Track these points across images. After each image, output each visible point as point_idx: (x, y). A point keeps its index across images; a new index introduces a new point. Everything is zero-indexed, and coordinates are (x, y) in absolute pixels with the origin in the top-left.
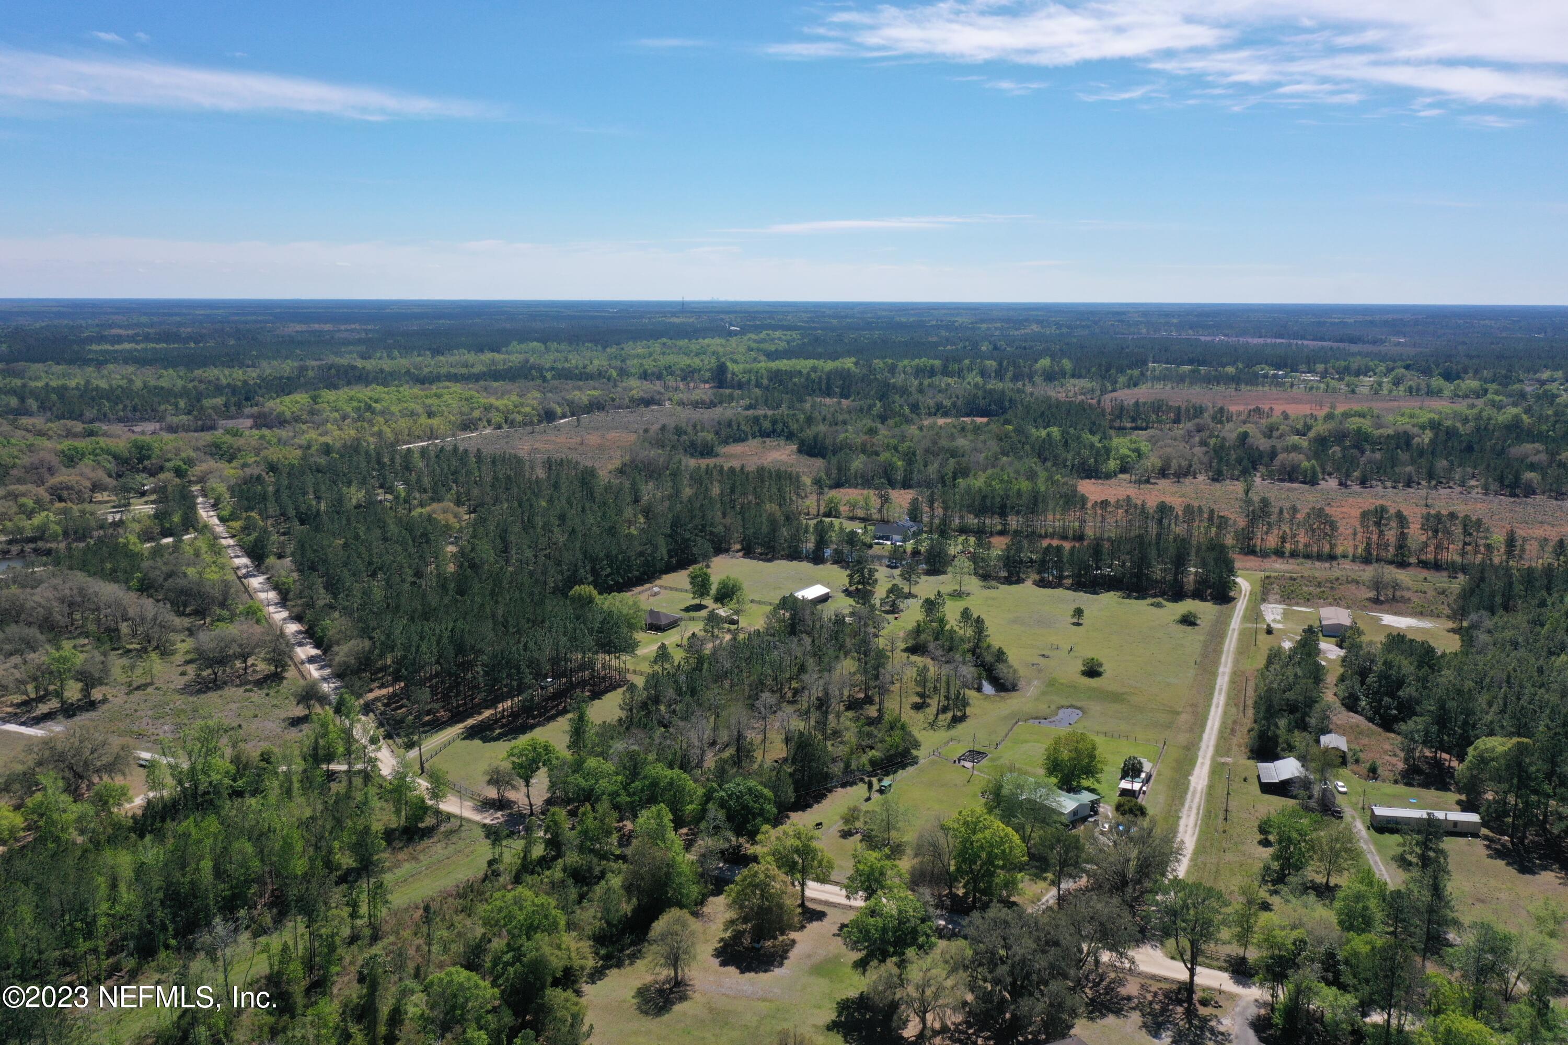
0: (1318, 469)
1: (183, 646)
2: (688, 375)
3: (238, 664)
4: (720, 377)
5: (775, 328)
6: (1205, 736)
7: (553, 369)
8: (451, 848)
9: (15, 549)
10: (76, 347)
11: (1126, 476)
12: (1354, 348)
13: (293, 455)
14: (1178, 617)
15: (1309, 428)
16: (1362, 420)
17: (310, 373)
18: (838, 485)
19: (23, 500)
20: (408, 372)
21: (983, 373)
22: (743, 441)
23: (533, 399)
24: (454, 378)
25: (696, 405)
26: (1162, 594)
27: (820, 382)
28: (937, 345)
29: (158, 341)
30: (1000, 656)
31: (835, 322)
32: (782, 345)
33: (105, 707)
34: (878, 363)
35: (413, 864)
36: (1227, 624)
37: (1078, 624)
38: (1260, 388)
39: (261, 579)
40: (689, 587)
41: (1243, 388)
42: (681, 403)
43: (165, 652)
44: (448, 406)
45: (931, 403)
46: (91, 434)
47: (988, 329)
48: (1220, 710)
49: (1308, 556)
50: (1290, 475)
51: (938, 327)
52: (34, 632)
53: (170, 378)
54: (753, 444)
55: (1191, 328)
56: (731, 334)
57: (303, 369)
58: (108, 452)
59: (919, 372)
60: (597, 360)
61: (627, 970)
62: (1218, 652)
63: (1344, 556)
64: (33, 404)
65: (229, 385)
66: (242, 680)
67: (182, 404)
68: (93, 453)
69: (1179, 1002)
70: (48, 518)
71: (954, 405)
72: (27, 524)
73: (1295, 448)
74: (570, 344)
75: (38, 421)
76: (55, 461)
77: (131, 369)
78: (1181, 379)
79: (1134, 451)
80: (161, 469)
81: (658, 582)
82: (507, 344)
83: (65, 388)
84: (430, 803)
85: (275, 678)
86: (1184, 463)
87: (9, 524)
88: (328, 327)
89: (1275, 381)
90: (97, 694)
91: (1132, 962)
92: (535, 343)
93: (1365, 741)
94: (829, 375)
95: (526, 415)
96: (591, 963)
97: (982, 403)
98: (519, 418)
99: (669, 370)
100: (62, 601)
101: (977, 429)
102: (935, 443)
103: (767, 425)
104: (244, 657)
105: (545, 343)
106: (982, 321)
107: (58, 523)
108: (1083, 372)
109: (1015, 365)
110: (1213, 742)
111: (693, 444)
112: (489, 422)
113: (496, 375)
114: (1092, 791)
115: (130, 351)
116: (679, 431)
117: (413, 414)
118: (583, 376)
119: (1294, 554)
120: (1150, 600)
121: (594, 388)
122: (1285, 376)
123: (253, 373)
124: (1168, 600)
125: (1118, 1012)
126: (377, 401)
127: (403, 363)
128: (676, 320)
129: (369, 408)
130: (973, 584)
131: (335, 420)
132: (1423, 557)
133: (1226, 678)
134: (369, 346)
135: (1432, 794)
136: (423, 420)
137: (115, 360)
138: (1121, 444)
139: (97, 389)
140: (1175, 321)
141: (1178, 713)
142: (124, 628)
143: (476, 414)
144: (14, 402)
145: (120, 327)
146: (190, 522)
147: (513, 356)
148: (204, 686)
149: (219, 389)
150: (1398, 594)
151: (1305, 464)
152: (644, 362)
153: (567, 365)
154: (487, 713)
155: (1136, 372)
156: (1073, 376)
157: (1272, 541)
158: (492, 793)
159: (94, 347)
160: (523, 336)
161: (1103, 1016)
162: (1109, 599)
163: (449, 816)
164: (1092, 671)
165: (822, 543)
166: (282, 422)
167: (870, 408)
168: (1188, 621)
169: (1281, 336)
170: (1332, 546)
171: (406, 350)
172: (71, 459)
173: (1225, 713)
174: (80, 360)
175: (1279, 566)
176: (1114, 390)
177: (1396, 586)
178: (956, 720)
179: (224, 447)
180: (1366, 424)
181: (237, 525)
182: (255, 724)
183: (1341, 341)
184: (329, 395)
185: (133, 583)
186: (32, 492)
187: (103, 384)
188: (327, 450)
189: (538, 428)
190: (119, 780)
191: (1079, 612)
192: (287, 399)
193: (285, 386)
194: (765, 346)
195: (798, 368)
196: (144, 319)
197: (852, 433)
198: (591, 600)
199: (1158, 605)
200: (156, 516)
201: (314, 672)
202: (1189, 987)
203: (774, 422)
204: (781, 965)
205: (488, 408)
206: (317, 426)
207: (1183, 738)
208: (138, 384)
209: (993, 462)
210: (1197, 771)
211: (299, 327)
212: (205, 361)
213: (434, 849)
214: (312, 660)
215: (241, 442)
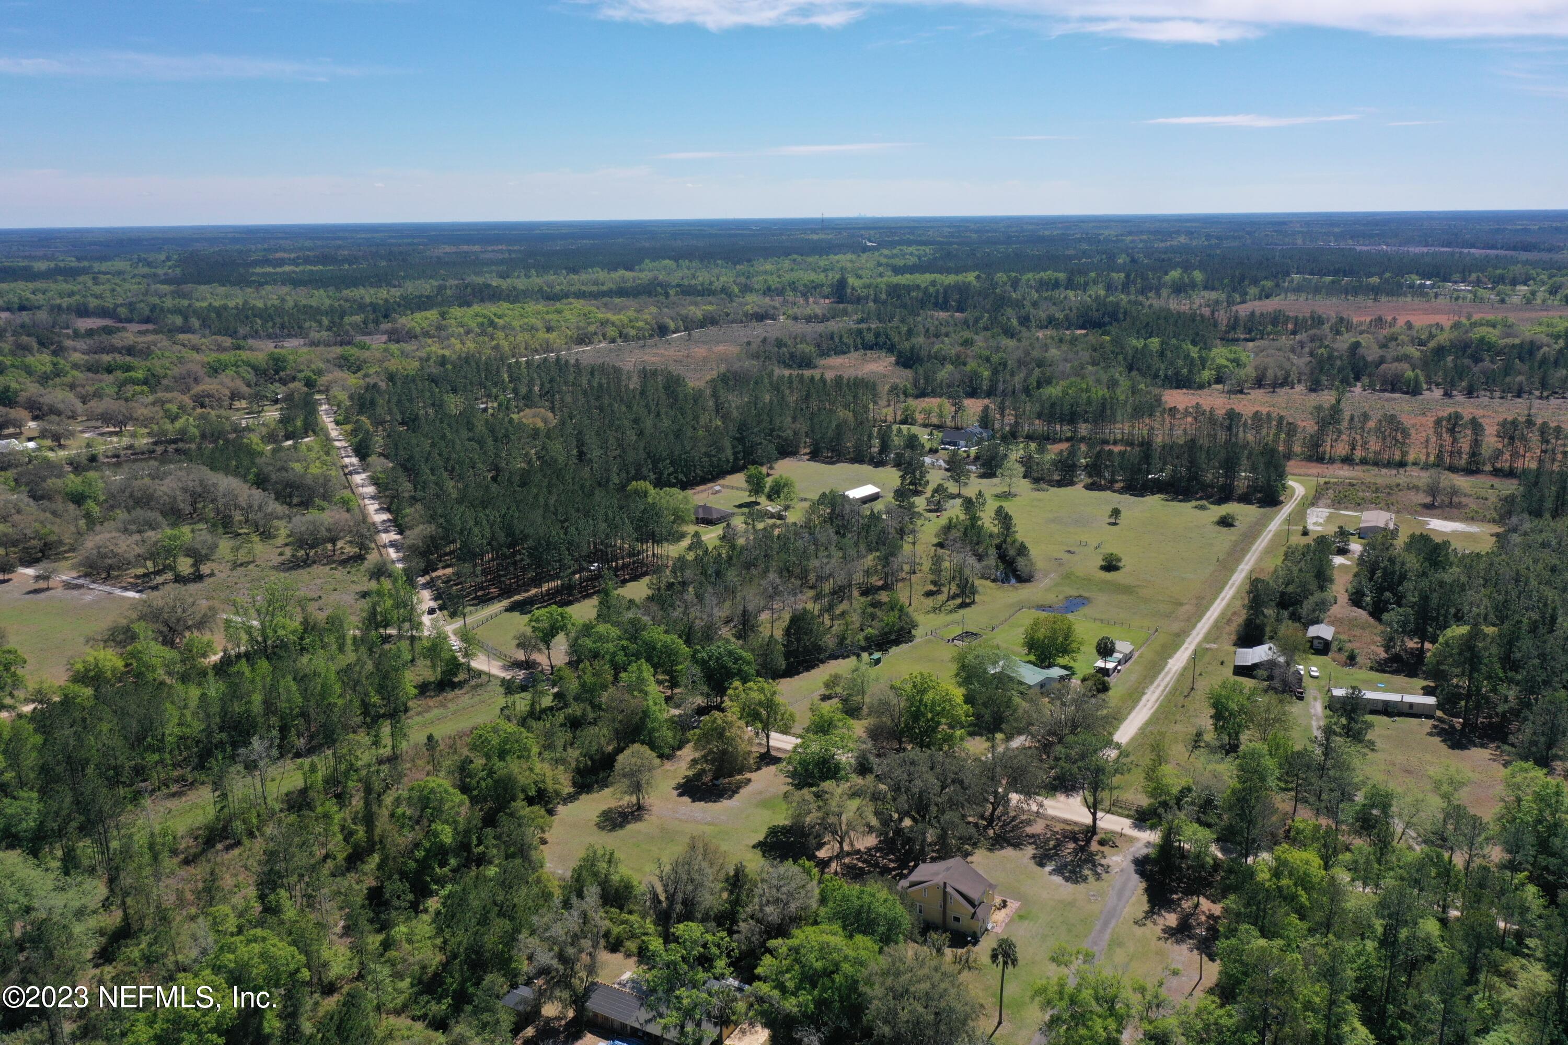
0: (1422, 379)
1: (283, 530)
2: (810, 290)
3: (329, 546)
4: (840, 292)
5: (909, 243)
6: (1199, 625)
7: (679, 285)
8: (477, 699)
9: (159, 449)
10: (242, 270)
11: (1220, 387)
12: (1524, 256)
13: (413, 366)
14: (1215, 519)
15: (1431, 336)
16: (1490, 330)
17: (449, 292)
18: (922, 394)
19: (168, 406)
20: (541, 290)
21: (1109, 287)
22: (844, 353)
23: (650, 313)
24: (580, 295)
25: (809, 319)
26: (1207, 497)
27: (937, 297)
28: (1070, 258)
29: (314, 263)
30: (1022, 550)
31: (974, 236)
32: (912, 260)
33: (211, 580)
34: (1001, 277)
35: (442, 710)
36: (1265, 526)
37: (1115, 524)
38: (1402, 299)
39: (364, 476)
40: (745, 485)
41: (1383, 299)
42: (795, 318)
43: (267, 535)
44: (566, 321)
45: (1043, 315)
46: (239, 348)
47: (1132, 241)
48: (1224, 603)
49: (1376, 464)
50: (1394, 385)
51: (1080, 240)
52: (156, 516)
53: (320, 298)
54: (854, 355)
55: (1352, 238)
56: (865, 249)
57: (441, 288)
58: (248, 364)
59: (1042, 285)
60: (725, 276)
61: (595, 796)
62: (1244, 551)
63: (1415, 464)
64: (195, 323)
65: (371, 304)
66: (329, 560)
67: (326, 321)
68: (236, 365)
69: (1075, 840)
70: (189, 422)
71: (1067, 317)
72: (168, 426)
73: (1406, 358)
74: (702, 260)
75: (194, 338)
76: (201, 372)
77: (286, 289)
78: (1317, 290)
79: (1232, 361)
80: (294, 379)
81: (721, 482)
82: (641, 262)
83: (225, 307)
84: (463, 660)
85: (359, 558)
86: (1280, 374)
87: (155, 427)
88: (477, 248)
89: (1419, 292)
90: (205, 569)
91: (1041, 805)
92: (667, 262)
93: (1358, 632)
94: (947, 289)
95: (639, 329)
96: (568, 789)
97: (1096, 315)
98: (633, 332)
99: (793, 286)
100: (185, 490)
101: (1074, 341)
102: (1027, 353)
103: (869, 337)
104: (333, 541)
105: (676, 261)
106: (1130, 233)
107: (197, 427)
108: (1217, 284)
109: (1144, 278)
110: (1204, 631)
111: (792, 356)
112: (604, 336)
113: (622, 292)
114: (1065, 667)
115: (288, 273)
116: (780, 343)
117: (533, 328)
118: (706, 292)
119: (1364, 462)
120: (1194, 503)
121: (711, 303)
122: (1432, 286)
123: (396, 292)
124: (1213, 503)
125: (1017, 845)
126: (500, 317)
127: (537, 281)
128: (815, 237)
129: (492, 323)
130: (1023, 486)
131: (460, 335)
132: (1498, 465)
133: (1243, 575)
134: (508, 267)
135: (1400, 680)
136: (542, 335)
137: (275, 282)
138: (1220, 354)
139: (253, 308)
140: (1336, 230)
141: (1181, 604)
142: (238, 516)
143: (592, 329)
144: (179, 321)
145: (285, 250)
146: (311, 426)
147: (643, 275)
148: (295, 564)
149: (362, 307)
150: (1455, 500)
151: (1410, 374)
152: (769, 278)
153: (693, 282)
154: (533, 591)
155: (1268, 284)
156: (1206, 288)
157: (1342, 449)
158: (520, 656)
159: (258, 270)
160: (657, 254)
161: (1002, 847)
162: (1154, 501)
163: (479, 673)
164: (1111, 566)
165: (885, 447)
166: (411, 336)
167: (977, 321)
168: (1226, 522)
169: (1448, 245)
170: (1404, 454)
171: (543, 268)
172: (215, 370)
173: (1228, 605)
174: (243, 282)
175: (1344, 473)
176: (1243, 302)
177: (1455, 492)
178: (963, 605)
179: (352, 359)
180: (1493, 335)
181: (349, 427)
182: (335, 596)
183: (1514, 248)
184: (456, 312)
185: (251, 477)
186: (177, 399)
187: (260, 304)
188: (443, 361)
189: (649, 342)
190: (207, 637)
191: (1116, 513)
192: (418, 316)
193: (422, 303)
194: (894, 261)
195: (918, 282)
196: (308, 244)
197: (948, 346)
198: (646, 494)
199: (1202, 508)
200: (281, 421)
201: (392, 553)
202: (1092, 830)
203: (877, 335)
204: (731, 797)
205: (604, 323)
206: (441, 340)
207: (1176, 627)
208: (291, 303)
209: (1079, 372)
210: (1178, 655)
211: (448, 249)
212: (355, 282)
213: (460, 699)
214: (393, 544)
215: (366, 354)
